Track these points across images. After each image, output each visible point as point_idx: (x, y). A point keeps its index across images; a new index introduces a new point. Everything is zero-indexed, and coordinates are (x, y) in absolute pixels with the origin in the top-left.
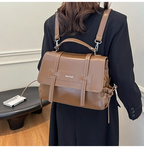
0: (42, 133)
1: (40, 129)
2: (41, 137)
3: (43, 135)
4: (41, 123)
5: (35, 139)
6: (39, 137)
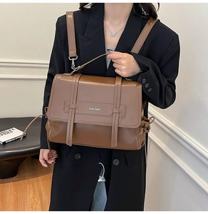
0: (42, 188)
1: (41, 183)
2: (41, 195)
3: (43, 193)
5: (31, 196)
6: (37, 194)
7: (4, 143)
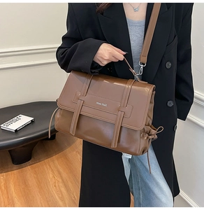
0: (59, 167)
1: (56, 162)
2: (60, 173)
4: (56, 153)
5: (51, 176)
6: (56, 173)
7: (16, 131)
